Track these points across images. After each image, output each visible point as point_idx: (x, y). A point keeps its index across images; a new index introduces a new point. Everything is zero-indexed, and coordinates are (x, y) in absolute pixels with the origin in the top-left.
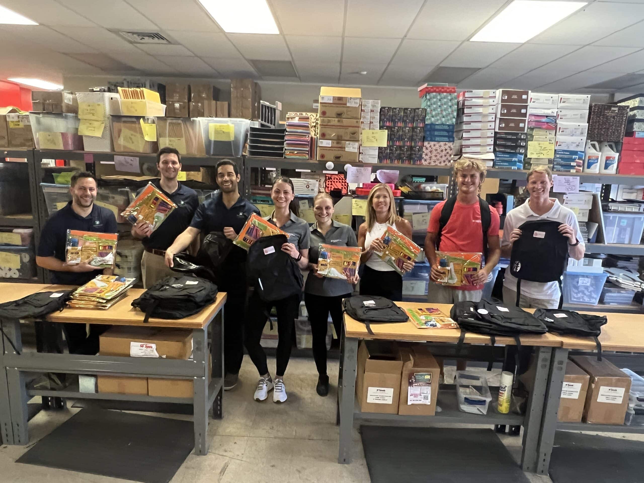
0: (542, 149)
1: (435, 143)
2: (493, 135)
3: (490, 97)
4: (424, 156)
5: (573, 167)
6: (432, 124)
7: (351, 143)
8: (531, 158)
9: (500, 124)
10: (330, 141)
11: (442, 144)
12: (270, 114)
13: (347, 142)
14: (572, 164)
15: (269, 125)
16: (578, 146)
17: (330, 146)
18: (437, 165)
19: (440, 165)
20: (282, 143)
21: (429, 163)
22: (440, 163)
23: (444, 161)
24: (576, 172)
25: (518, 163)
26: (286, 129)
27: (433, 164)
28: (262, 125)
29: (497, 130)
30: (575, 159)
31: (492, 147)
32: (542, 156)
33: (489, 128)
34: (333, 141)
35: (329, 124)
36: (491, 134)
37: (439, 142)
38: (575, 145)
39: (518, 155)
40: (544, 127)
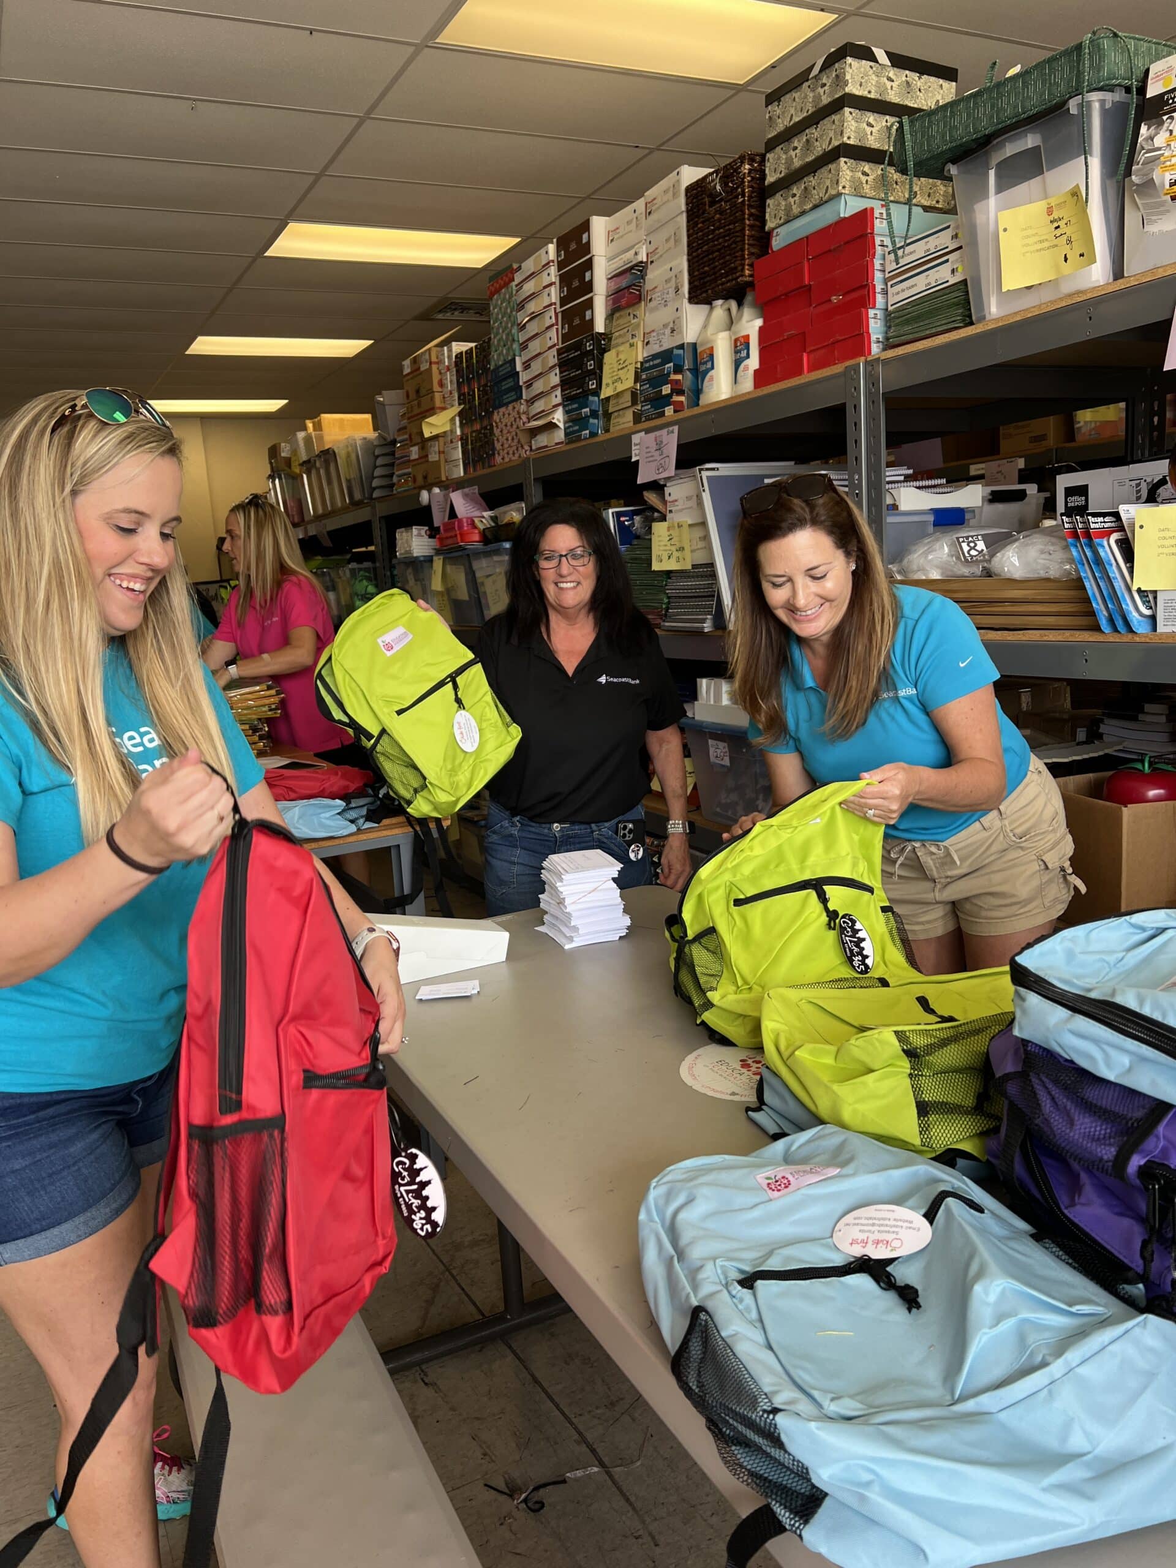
0: (621, 366)
1: (502, 410)
2: (556, 361)
3: (544, 266)
4: (496, 442)
5: (666, 400)
6: (497, 368)
8: (608, 399)
9: (563, 328)
11: (510, 407)
14: (666, 390)
16: (673, 331)
18: (510, 460)
19: (513, 458)
21: (503, 459)
22: (514, 454)
23: (517, 449)
24: (675, 411)
25: (591, 421)
27: (507, 460)
29: (561, 346)
30: (669, 374)
31: (558, 392)
32: (621, 387)
33: (550, 344)
36: (552, 358)
37: (507, 404)
38: (668, 331)
39: (591, 398)
40: (623, 302)
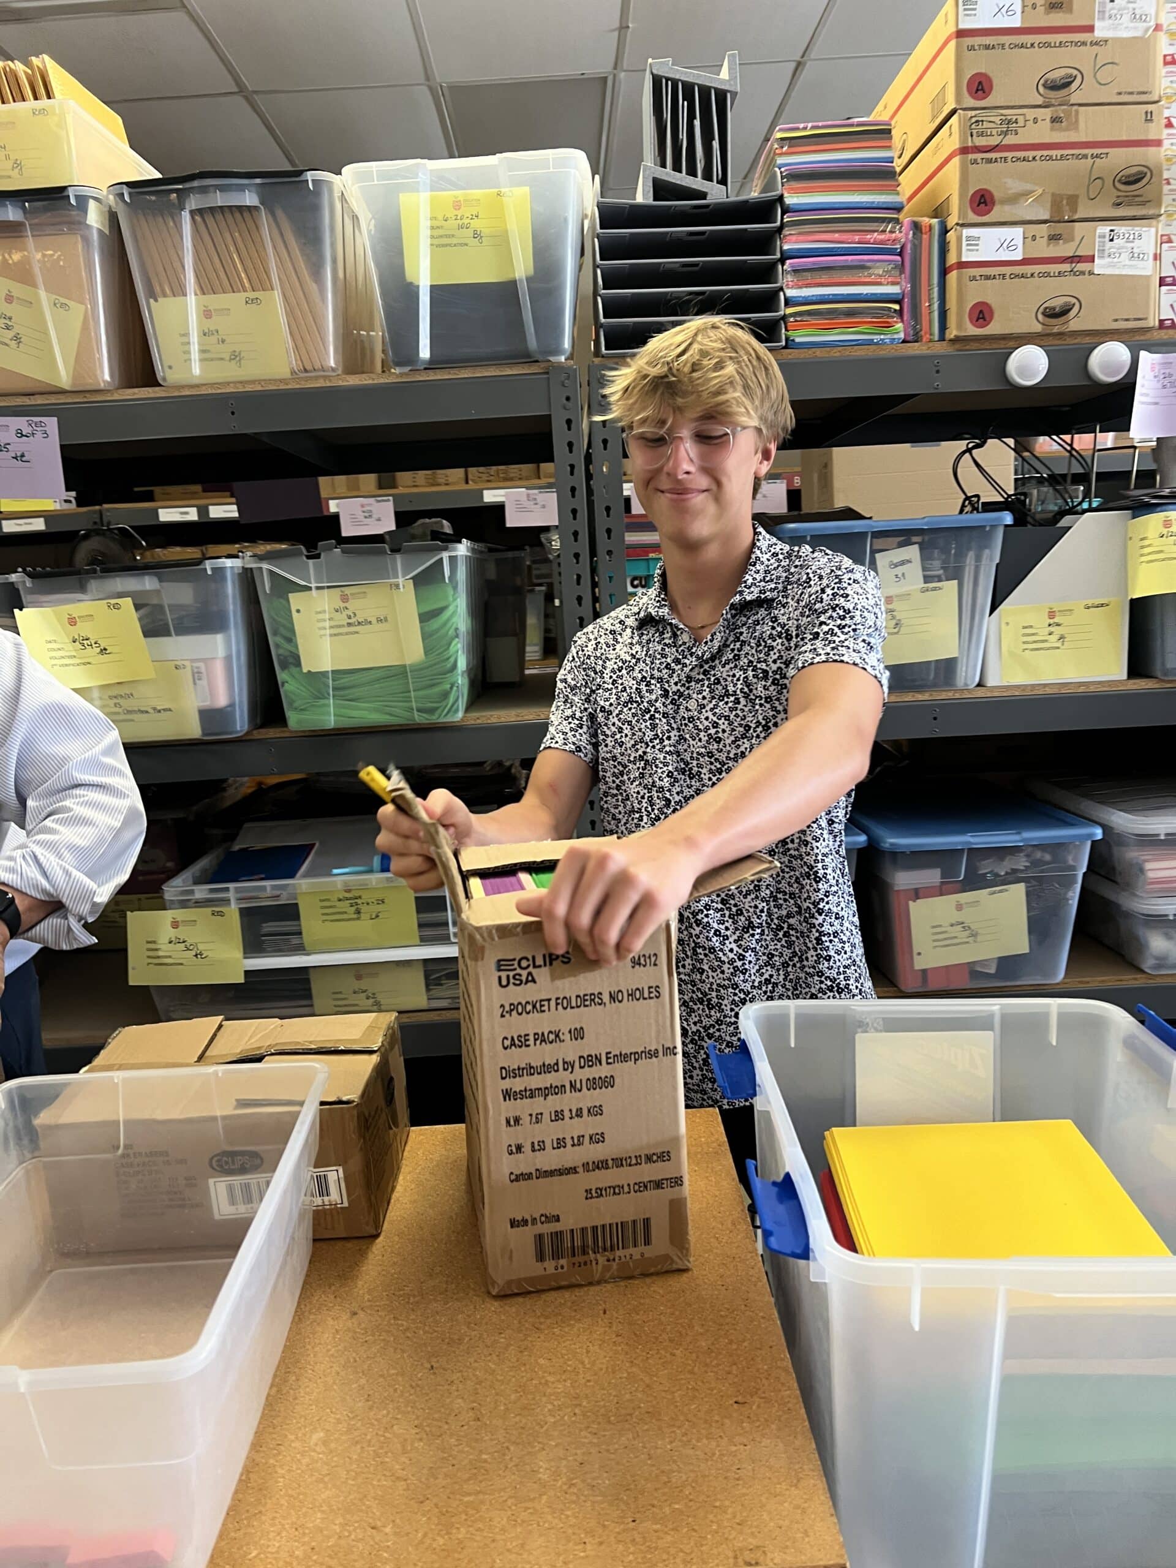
7: (1121, 229)
10: (1017, 232)
12: (697, 123)
13: (1103, 229)
15: (697, 183)
17: (1018, 256)
20: (767, 273)
26: (781, 198)
28: (661, 189)
34: (1033, 229)
35: (1010, 140)
